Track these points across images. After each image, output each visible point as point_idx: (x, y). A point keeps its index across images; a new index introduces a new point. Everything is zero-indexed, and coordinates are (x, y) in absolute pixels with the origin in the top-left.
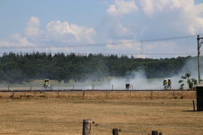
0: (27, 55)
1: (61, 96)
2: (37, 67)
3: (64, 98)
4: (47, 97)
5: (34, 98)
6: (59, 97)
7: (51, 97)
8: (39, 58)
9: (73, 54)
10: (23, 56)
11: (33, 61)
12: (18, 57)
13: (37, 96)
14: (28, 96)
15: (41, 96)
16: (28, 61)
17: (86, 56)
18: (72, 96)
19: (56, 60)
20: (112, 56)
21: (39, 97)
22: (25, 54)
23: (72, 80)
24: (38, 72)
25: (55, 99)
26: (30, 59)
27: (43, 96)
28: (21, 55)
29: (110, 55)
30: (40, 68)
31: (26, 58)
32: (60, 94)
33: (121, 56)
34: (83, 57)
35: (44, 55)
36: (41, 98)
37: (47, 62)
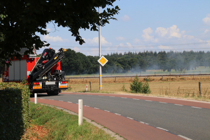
0: (140, 53)
1: (195, 78)
2: (147, 61)
3: (198, 80)
4: (186, 79)
5: (176, 80)
6: (193, 79)
7: (188, 79)
8: (148, 55)
9: (172, 51)
10: (137, 54)
11: (144, 57)
12: (134, 55)
13: (178, 78)
14: (172, 79)
15: (181, 79)
16: (141, 57)
17: (181, 53)
18: (204, 79)
19: (160, 56)
20: (200, 52)
21: (180, 80)
22: (139, 53)
23: (173, 69)
24: (148, 64)
25: (191, 81)
26: (142, 56)
27: (183, 79)
28: (136, 53)
29: (199, 52)
30: (149, 62)
31: (139, 55)
32: (195, 77)
33: (207, 52)
34: (179, 53)
35: (152, 53)
36: (182, 80)
37: (154, 57)
